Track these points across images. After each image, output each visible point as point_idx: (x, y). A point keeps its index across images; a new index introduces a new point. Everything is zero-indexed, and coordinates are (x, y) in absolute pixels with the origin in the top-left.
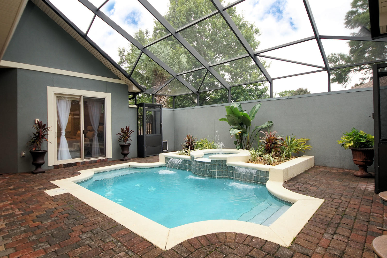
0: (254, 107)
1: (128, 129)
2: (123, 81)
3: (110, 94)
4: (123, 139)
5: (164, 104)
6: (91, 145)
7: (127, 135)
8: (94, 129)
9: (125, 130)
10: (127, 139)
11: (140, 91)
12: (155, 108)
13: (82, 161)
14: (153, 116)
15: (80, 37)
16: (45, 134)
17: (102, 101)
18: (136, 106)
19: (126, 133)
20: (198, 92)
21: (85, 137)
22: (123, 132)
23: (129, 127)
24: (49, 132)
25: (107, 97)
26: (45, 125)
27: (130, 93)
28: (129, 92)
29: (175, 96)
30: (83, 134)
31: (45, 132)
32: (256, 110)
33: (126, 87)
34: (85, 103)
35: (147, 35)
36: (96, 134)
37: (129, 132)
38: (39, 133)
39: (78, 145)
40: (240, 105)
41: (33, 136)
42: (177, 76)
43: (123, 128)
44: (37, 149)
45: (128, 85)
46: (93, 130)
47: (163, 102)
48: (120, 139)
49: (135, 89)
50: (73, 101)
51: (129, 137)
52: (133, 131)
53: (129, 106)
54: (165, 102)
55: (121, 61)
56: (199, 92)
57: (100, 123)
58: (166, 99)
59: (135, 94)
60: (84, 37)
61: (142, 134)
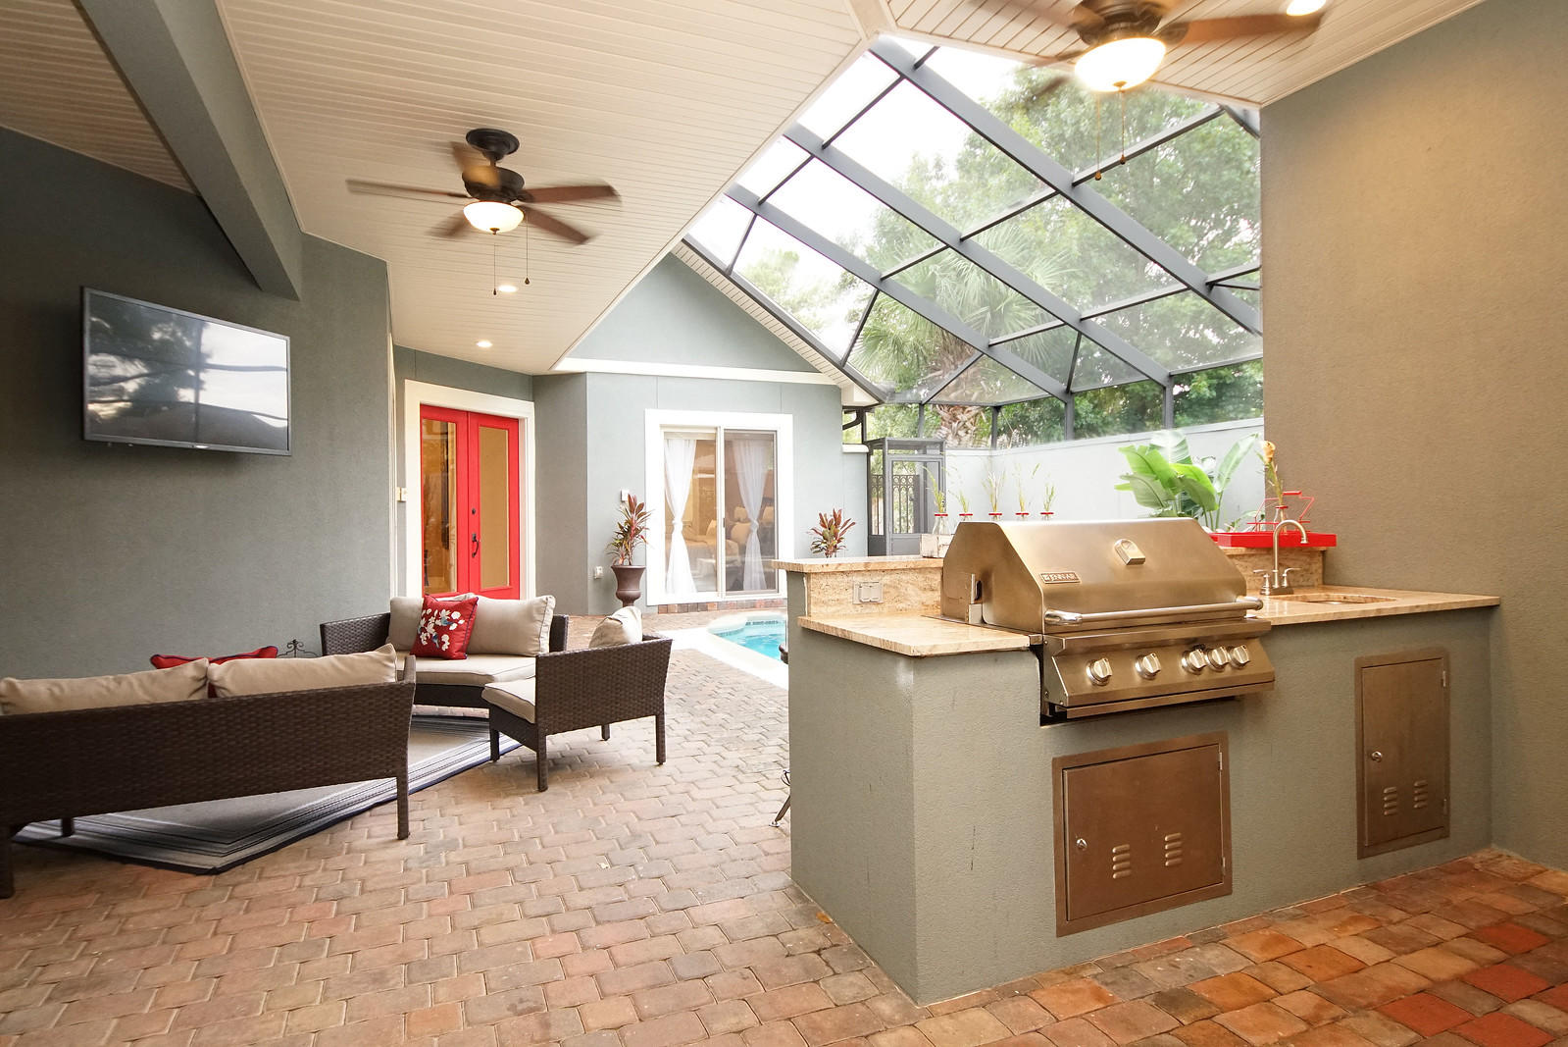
0: (1236, 446)
1: (837, 518)
2: (829, 376)
3: (791, 416)
4: (823, 545)
5: (965, 430)
6: (743, 563)
7: (835, 535)
8: (750, 517)
9: (829, 518)
10: (836, 546)
11: (877, 402)
12: (925, 453)
13: (719, 599)
14: (918, 476)
15: (717, 273)
16: (642, 525)
17: (768, 439)
18: (865, 449)
19: (833, 527)
20: (1068, 391)
21: (728, 537)
22: (824, 526)
23: (840, 511)
24: (649, 523)
25: (783, 424)
26: (642, 506)
27: (848, 410)
28: (844, 407)
29: (1000, 407)
30: (724, 529)
31: (641, 521)
32: (1239, 454)
33: (836, 391)
34: (728, 444)
35: (940, 173)
36: (755, 531)
37: (841, 525)
38: (630, 523)
39: (711, 564)
40: (1184, 442)
41: (619, 530)
42: (990, 346)
43: (825, 515)
44: (626, 563)
45: (839, 385)
46: (747, 520)
47: (961, 424)
48: (817, 547)
49: (860, 398)
50: (699, 442)
51: (839, 541)
52: (854, 523)
53: (842, 449)
54: (968, 424)
55: (845, 281)
56: (1072, 393)
57: (764, 499)
58: (973, 413)
59: (861, 412)
60: (727, 273)
61: (881, 533)
